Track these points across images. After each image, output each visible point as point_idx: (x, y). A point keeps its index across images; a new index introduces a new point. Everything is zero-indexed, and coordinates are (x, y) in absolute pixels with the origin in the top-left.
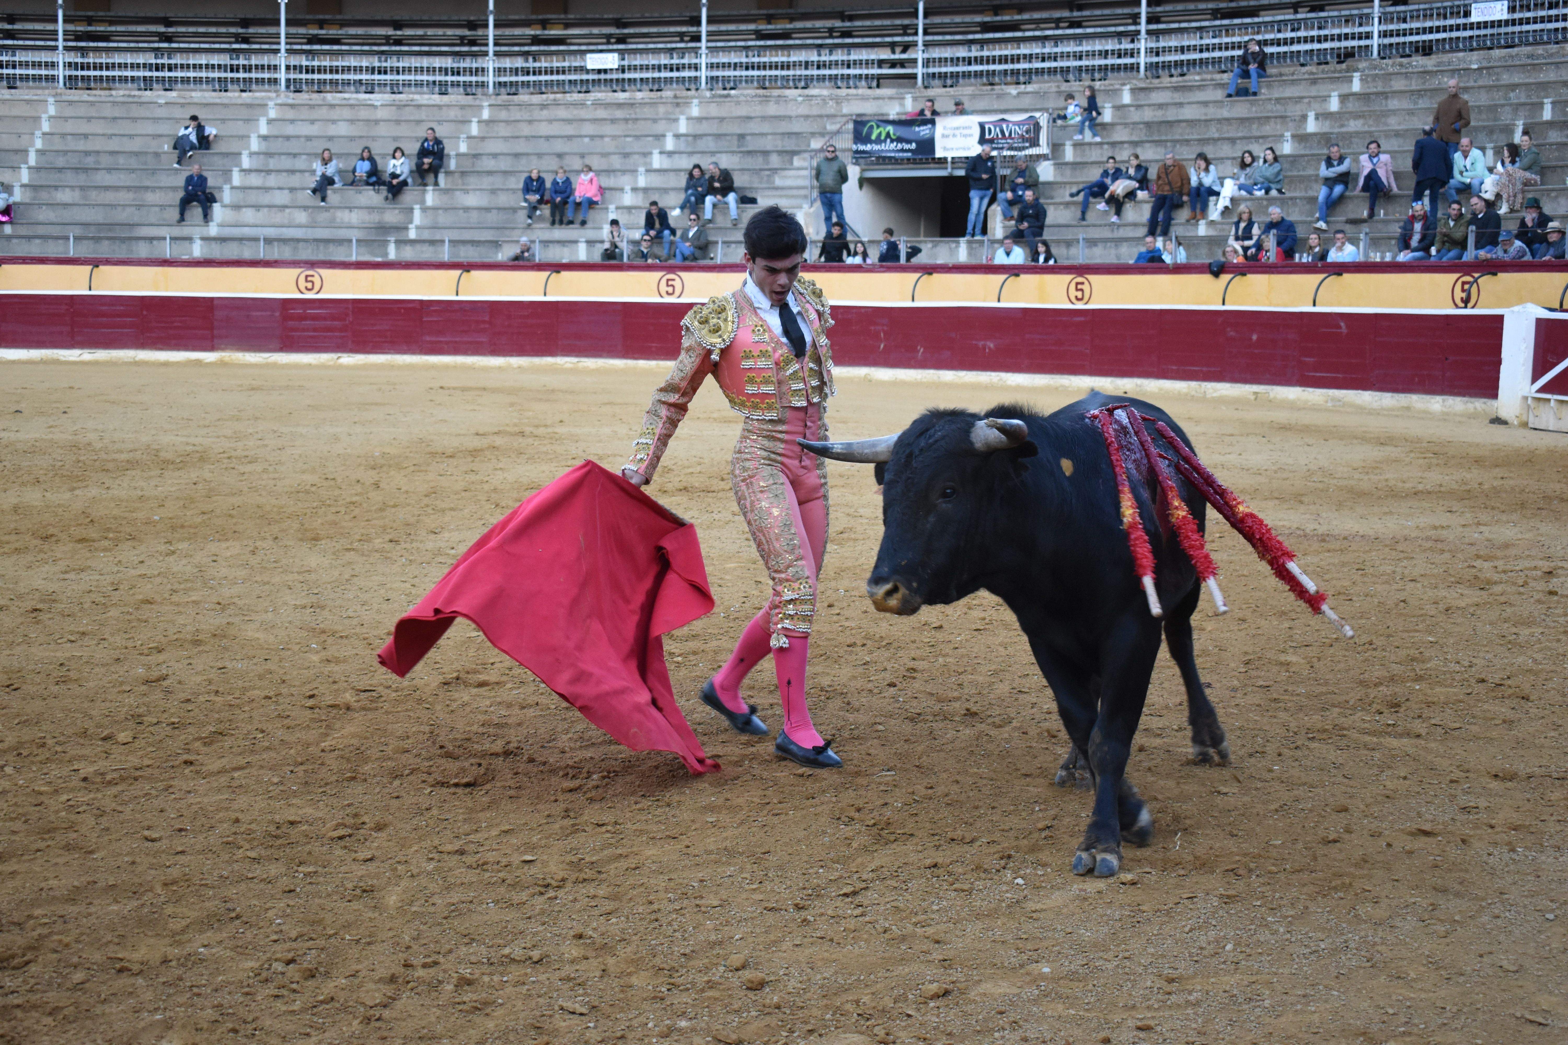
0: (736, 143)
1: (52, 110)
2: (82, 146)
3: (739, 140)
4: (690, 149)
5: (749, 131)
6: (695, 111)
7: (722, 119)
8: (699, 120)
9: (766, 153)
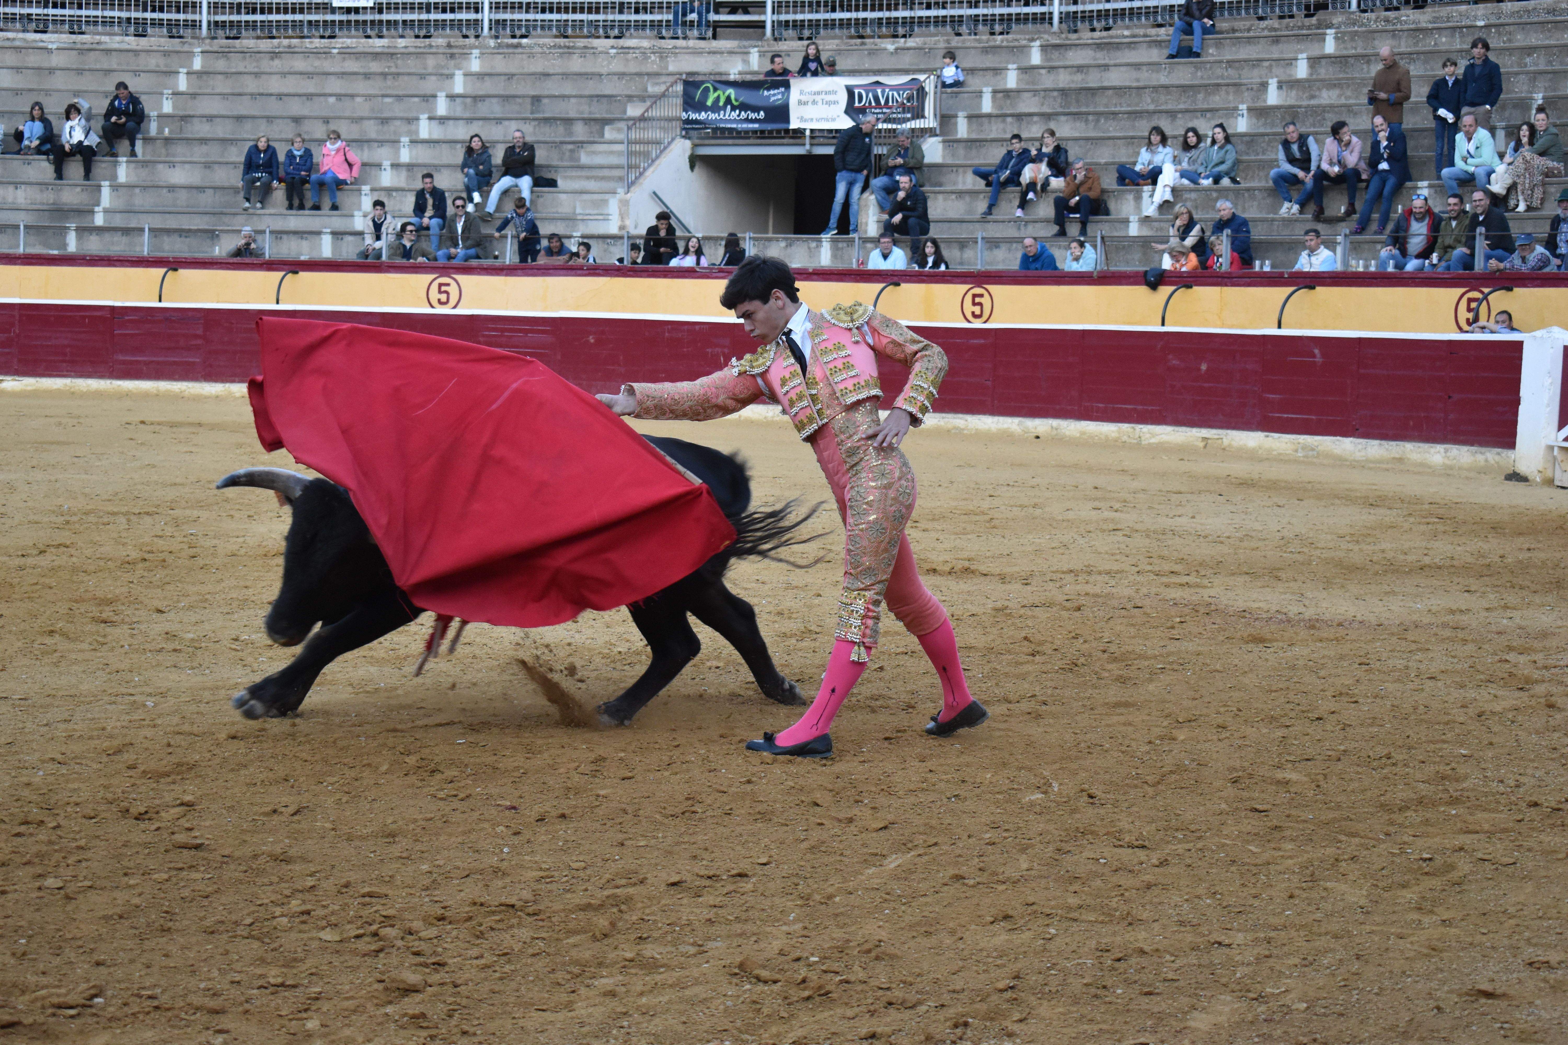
0: (529, 107)
3: (533, 104)
4: (467, 115)
5: (546, 93)
6: (475, 65)
7: (510, 76)
8: (481, 76)
9: (568, 121)
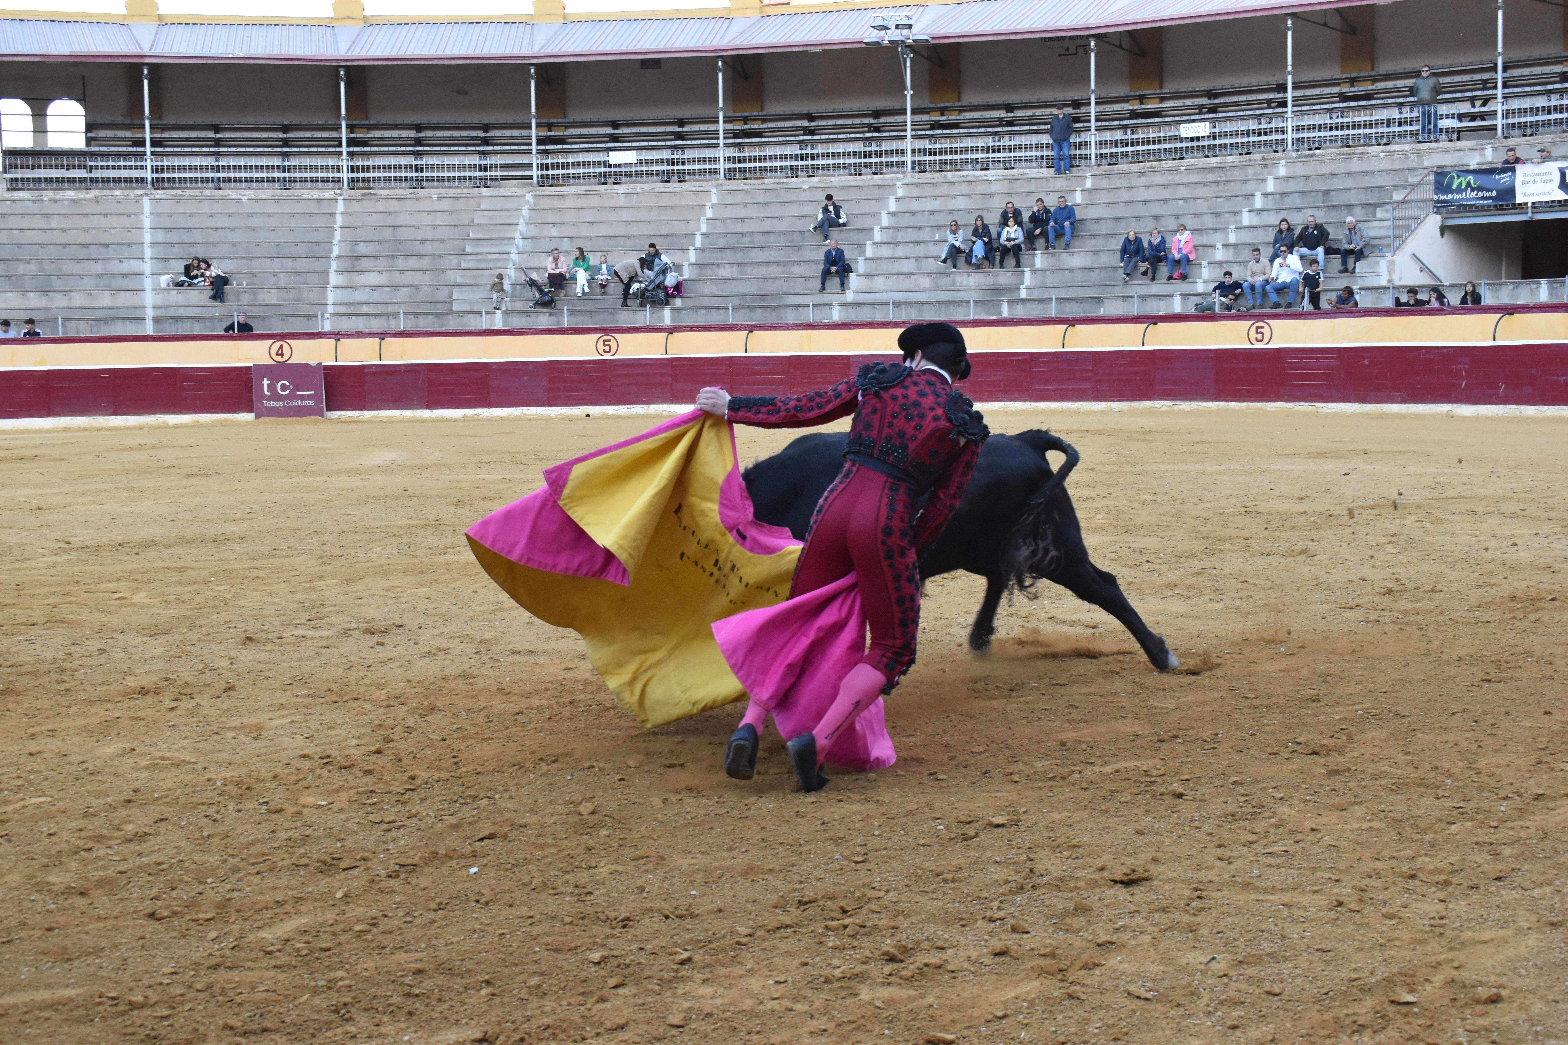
0: (1321, 198)
1: (714, 199)
2: (739, 228)
3: (1324, 196)
4: (1277, 207)
5: (1334, 187)
6: (1282, 171)
7: (1307, 177)
8: (1286, 179)
9: (1350, 207)
